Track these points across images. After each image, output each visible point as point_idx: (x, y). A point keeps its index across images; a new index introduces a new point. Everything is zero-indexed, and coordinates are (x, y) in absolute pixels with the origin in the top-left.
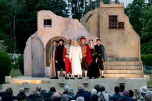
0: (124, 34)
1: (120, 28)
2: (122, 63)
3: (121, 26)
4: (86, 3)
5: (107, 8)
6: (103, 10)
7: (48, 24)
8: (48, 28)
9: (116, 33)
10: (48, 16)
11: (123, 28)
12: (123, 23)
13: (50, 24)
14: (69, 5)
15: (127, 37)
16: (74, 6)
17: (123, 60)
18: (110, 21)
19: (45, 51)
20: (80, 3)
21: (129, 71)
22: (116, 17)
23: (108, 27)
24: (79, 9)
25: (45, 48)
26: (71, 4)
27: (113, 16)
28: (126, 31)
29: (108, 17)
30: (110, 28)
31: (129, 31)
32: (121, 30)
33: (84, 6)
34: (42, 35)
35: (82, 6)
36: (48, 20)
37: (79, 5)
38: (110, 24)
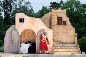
0: (66, 28)
1: (64, 24)
2: (66, 45)
3: (65, 23)
4: (13, 9)
5: (56, 12)
6: (54, 13)
7: (22, 21)
8: (22, 24)
9: (61, 28)
10: (22, 16)
11: (65, 24)
12: (65, 22)
13: (23, 21)
14: (3, 10)
15: (68, 30)
16: (6, 11)
17: (66, 43)
18: (58, 20)
19: (20, 38)
20: (9, 9)
21: (72, 50)
22: (62, 17)
23: (57, 24)
24: (8, 13)
25: (20, 36)
26: (4, 9)
27: (60, 17)
28: (67, 26)
29: (57, 18)
30: (58, 24)
31: (69, 26)
32: (64, 26)
33: (12, 11)
34: (18, 28)
35: (10, 11)
36: (22, 19)
37: (9, 10)
38: (58, 22)
